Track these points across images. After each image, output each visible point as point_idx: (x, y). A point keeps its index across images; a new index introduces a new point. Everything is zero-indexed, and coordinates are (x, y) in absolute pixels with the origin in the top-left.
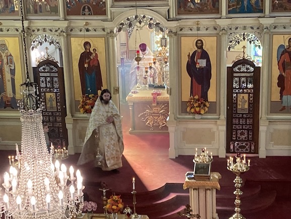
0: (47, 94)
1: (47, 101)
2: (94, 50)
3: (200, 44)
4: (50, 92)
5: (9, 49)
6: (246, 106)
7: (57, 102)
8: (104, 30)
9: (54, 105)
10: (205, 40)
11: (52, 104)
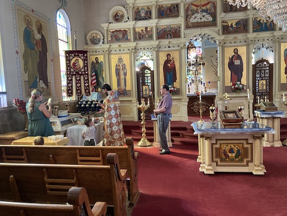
0: (143, 86)
2: (173, 58)
3: (236, 51)
4: (146, 85)
5: (124, 61)
6: (265, 88)
8: (179, 46)
10: (239, 48)
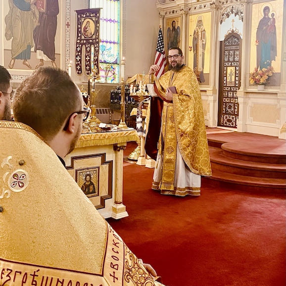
0: (228, 68)
1: (228, 75)
2: (273, 14)
4: (231, 66)
5: (204, 24)
7: (236, 77)
9: (233, 80)
11: (231, 79)
